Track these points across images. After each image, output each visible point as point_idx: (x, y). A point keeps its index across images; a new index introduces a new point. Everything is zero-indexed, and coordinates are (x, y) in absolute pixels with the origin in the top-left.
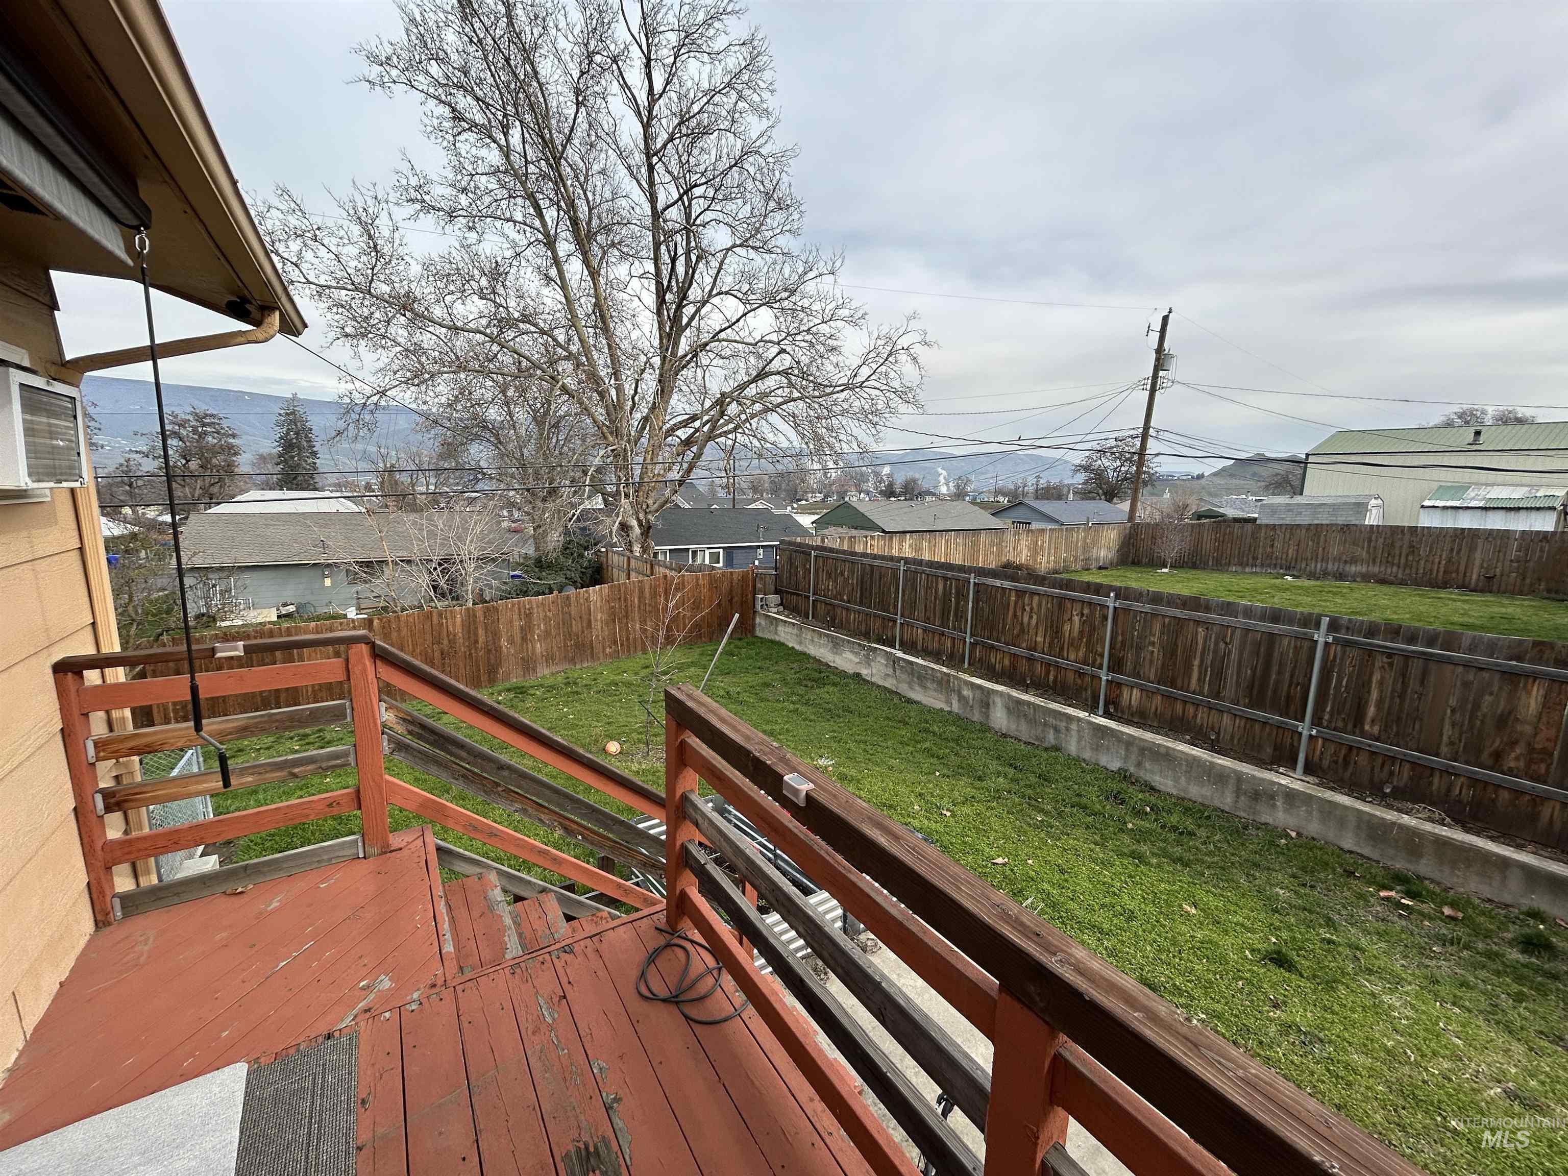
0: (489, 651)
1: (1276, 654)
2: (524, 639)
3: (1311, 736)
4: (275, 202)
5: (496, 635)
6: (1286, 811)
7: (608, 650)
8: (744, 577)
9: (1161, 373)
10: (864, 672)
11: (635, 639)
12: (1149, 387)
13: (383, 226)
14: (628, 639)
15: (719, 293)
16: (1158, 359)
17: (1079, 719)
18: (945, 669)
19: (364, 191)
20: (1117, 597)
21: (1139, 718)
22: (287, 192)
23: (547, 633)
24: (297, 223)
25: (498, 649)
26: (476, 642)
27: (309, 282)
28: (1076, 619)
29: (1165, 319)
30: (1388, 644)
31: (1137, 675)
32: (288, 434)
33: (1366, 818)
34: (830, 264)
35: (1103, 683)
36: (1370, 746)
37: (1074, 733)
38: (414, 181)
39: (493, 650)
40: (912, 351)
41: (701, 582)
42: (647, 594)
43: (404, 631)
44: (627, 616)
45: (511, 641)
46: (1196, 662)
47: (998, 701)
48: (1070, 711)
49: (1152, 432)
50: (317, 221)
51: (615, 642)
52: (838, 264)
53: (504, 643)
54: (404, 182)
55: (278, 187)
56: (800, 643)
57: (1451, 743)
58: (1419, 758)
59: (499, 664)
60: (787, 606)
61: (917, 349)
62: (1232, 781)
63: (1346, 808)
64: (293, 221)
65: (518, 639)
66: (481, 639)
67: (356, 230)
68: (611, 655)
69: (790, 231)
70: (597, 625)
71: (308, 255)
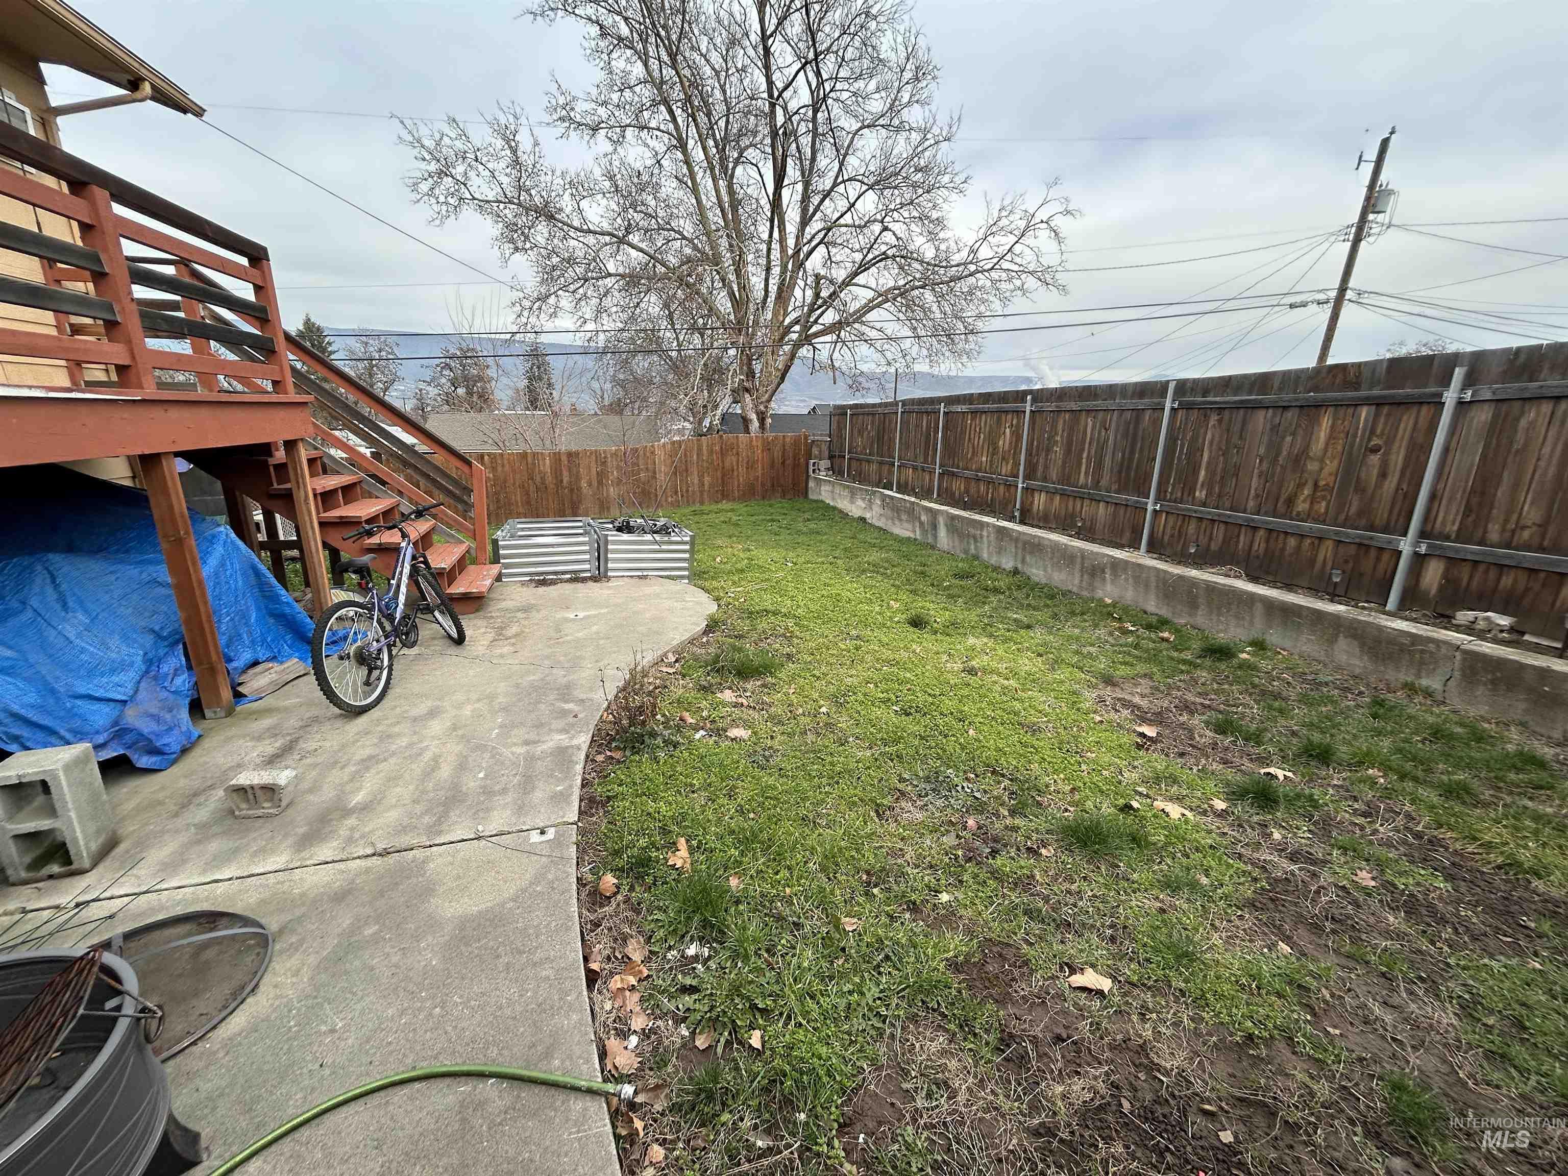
0: (572, 490)
1: (1140, 433)
2: (600, 483)
3: (1155, 510)
4: (447, 130)
5: (578, 478)
6: (1113, 582)
7: (670, 499)
8: (796, 442)
9: (1371, 217)
10: (868, 515)
11: (693, 491)
12: (1351, 237)
13: (524, 141)
14: (687, 491)
15: (844, 181)
16: (1368, 199)
17: (988, 524)
18: (913, 499)
19: (506, 110)
20: (1034, 400)
21: (1045, 521)
22: (454, 120)
23: (619, 482)
24: (461, 146)
25: (579, 489)
26: (562, 481)
27: (474, 199)
28: (1008, 430)
29: (1385, 143)
30: (1218, 399)
31: (1045, 479)
32: (532, 368)
33: (1162, 575)
34: (946, 129)
35: (1019, 490)
36: (1195, 512)
37: (985, 539)
38: (561, 101)
39: (574, 489)
40: (1052, 224)
41: (754, 443)
42: (705, 452)
43: (507, 468)
44: (687, 471)
45: (590, 484)
46: (1085, 455)
47: (941, 520)
48: (986, 519)
49: (1349, 294)
50: (477, 142)
51: (676, 493)
52: (954, 129)
53: (584, 484)
54: (554, 102)
55: (449, 117)
56: (833, 499)
57: (1257, 496)
58: (1230, 516)
59: (580, 502)
60: (836, 470)
61: (1057, 222)
62: (1079, 560)
63: (1150, 568)
64: (459, 145)
65: (595, 484)
66: (566, 479)
67: (499, 143)
68: (672, 504)
69: (917, 102)
70: (661, 477)
71: (472, 174)
